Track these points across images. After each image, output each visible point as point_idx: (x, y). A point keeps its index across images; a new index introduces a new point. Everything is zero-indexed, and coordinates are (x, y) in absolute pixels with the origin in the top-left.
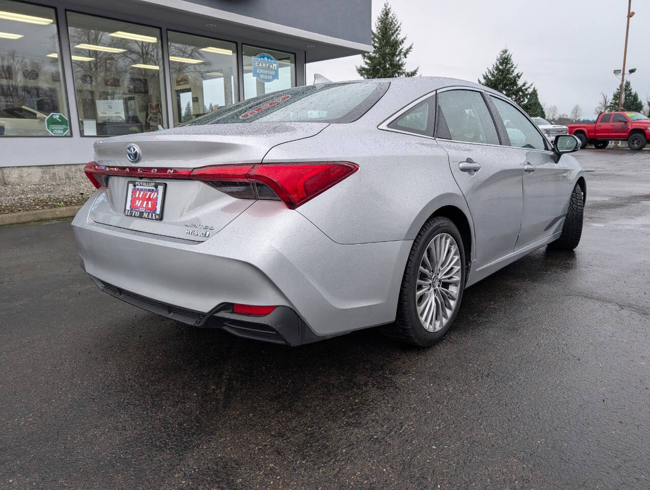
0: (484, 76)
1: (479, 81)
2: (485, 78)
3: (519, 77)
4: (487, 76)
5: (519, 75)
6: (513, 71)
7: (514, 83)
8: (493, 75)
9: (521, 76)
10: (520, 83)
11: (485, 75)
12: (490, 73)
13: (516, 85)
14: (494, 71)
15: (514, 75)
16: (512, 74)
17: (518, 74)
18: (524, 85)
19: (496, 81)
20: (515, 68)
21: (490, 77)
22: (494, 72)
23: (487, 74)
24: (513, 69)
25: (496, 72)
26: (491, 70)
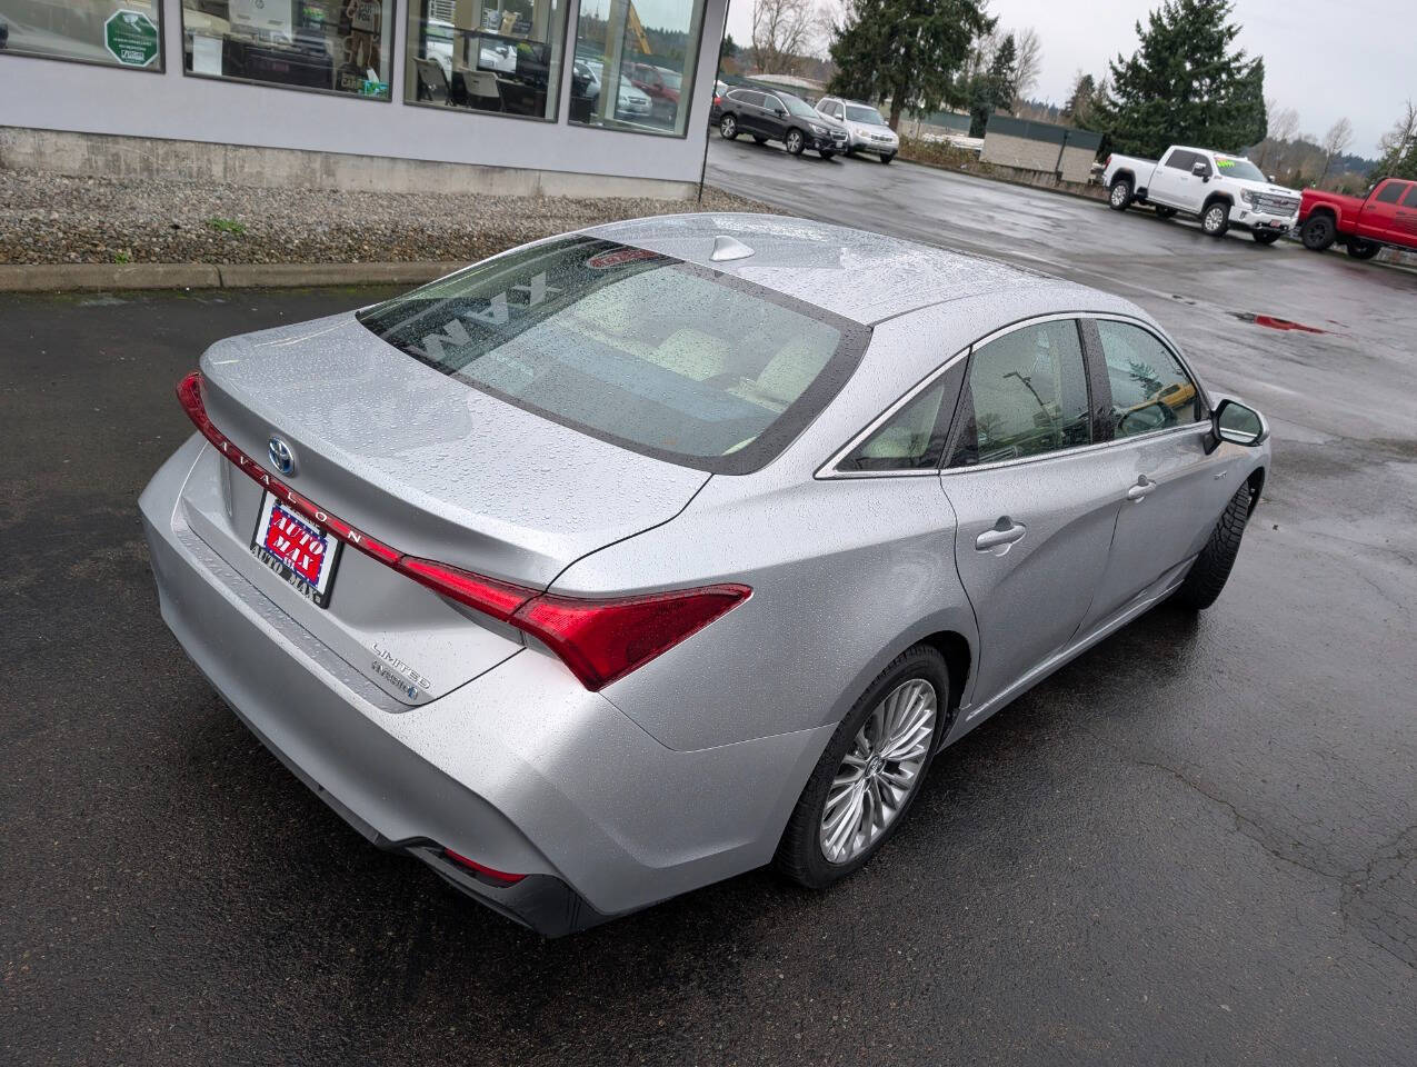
0: (1152, 16)
1: (1138, 26)
2: (1153, 21)
3: (1231, 36)
4: (1160, 19)
5: (1233, 30)
6: (1221, 19)
7: (1216, 47)
8: (1173, 19)
9: (1236, 33)
10: (1230, 50)
11: (1156, 15)
12: (1169, 12)
13: (1220, 54)
14: (1179, 8)
15: (1220, 28)
16: (1217, 26)
17: (1231, 27)
18: (1236, 59)
19: (1177, 34)
20: (1229, 11)
21: (1165, 21)
22: (1177, 12)
23: (1162, 13)
24: (1222, 12)
25: (1182, 12)
26: (1172, 5)
